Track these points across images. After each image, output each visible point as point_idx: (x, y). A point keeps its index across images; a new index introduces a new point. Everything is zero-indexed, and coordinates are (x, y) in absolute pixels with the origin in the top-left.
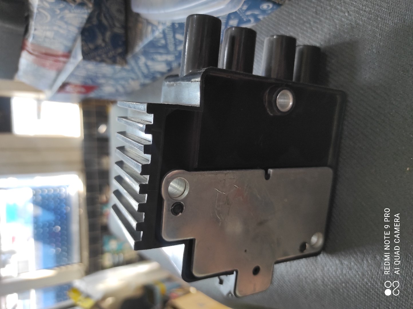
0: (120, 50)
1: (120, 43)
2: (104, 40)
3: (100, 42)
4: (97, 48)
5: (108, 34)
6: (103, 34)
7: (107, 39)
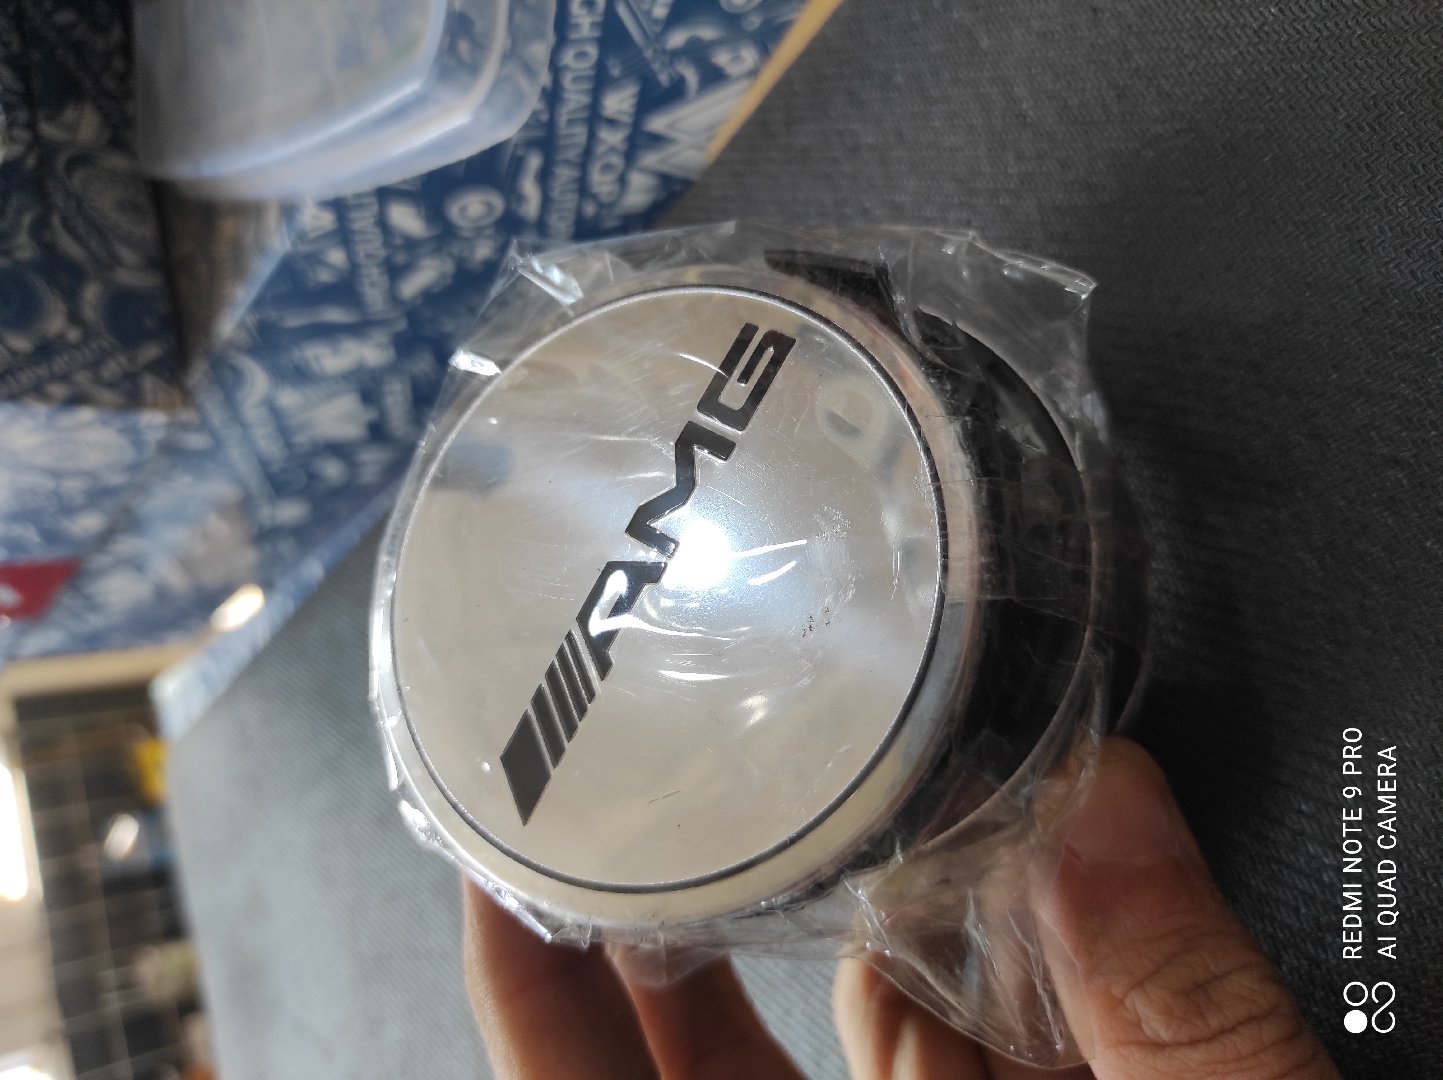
0: (151, 352)
1: (149, 323)
2: (74, 318)
3: (55, 323)
4: (45, 350)
5: (91, 293)
6: (71, 296)
7: (89, 313)
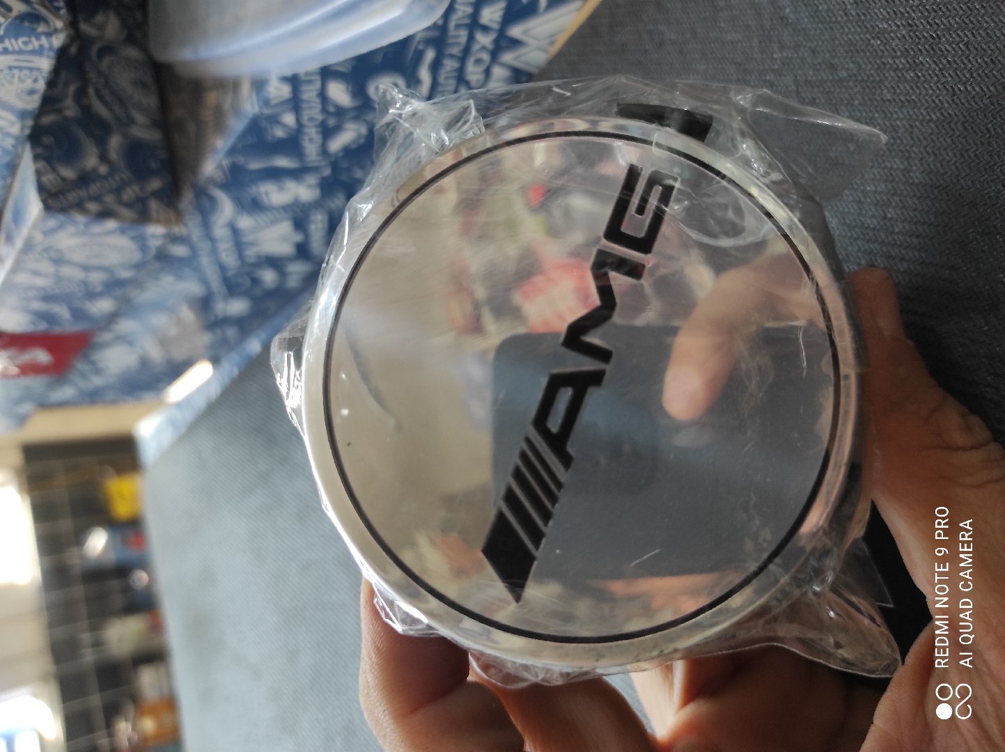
0: (155, 184)
1: (154, 165)
2: (104, 158)
3: (91, 161)
4: (85, 179)
5: (115, 142)
6: (101, 143)
7: (113, 155)
